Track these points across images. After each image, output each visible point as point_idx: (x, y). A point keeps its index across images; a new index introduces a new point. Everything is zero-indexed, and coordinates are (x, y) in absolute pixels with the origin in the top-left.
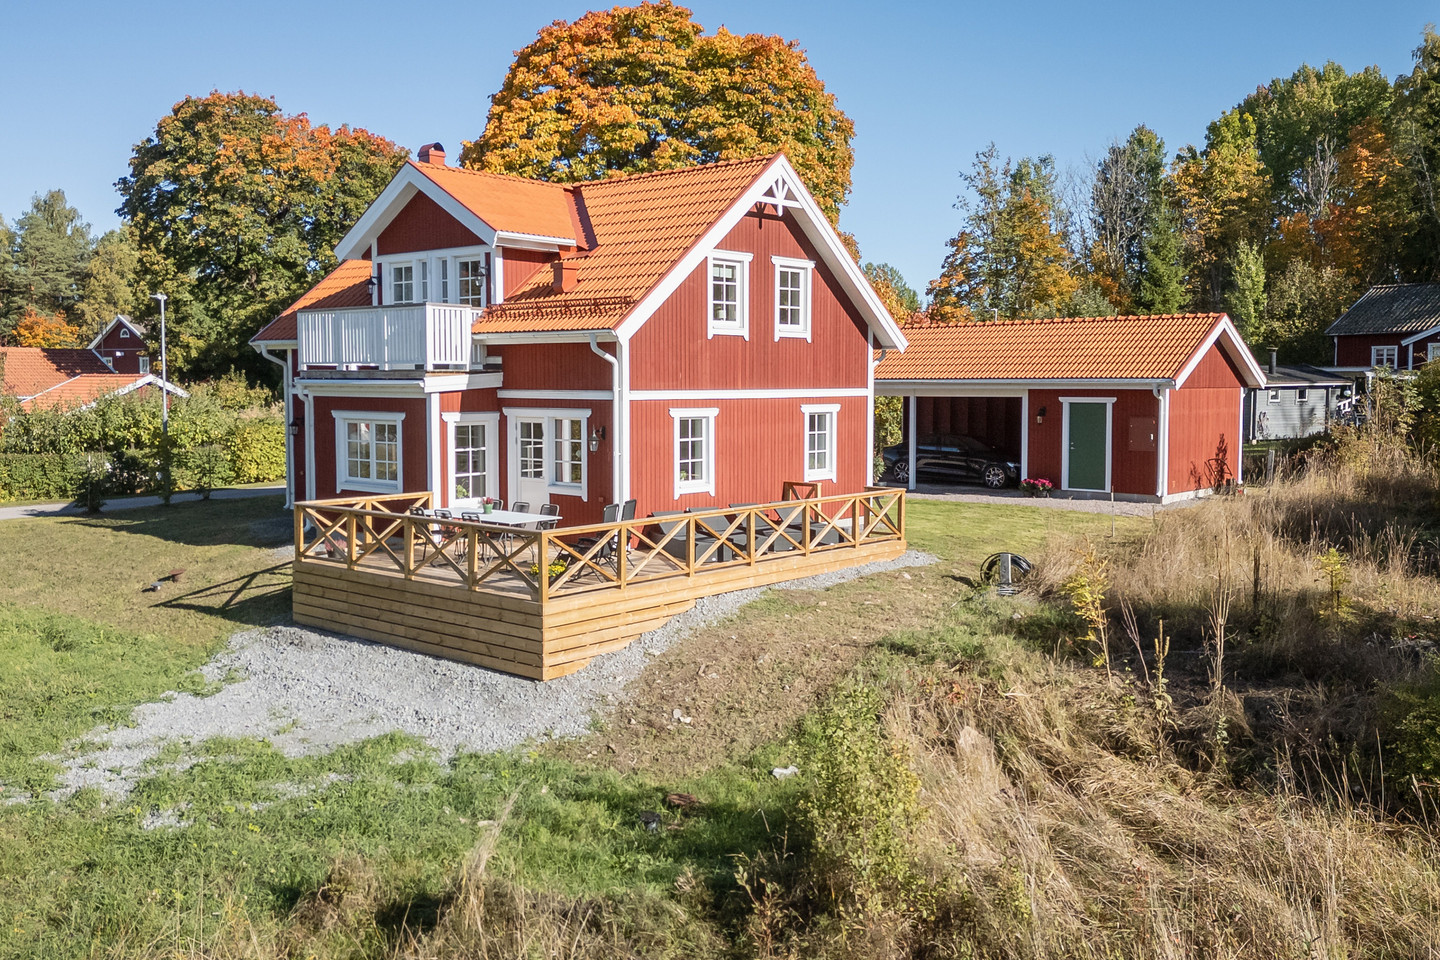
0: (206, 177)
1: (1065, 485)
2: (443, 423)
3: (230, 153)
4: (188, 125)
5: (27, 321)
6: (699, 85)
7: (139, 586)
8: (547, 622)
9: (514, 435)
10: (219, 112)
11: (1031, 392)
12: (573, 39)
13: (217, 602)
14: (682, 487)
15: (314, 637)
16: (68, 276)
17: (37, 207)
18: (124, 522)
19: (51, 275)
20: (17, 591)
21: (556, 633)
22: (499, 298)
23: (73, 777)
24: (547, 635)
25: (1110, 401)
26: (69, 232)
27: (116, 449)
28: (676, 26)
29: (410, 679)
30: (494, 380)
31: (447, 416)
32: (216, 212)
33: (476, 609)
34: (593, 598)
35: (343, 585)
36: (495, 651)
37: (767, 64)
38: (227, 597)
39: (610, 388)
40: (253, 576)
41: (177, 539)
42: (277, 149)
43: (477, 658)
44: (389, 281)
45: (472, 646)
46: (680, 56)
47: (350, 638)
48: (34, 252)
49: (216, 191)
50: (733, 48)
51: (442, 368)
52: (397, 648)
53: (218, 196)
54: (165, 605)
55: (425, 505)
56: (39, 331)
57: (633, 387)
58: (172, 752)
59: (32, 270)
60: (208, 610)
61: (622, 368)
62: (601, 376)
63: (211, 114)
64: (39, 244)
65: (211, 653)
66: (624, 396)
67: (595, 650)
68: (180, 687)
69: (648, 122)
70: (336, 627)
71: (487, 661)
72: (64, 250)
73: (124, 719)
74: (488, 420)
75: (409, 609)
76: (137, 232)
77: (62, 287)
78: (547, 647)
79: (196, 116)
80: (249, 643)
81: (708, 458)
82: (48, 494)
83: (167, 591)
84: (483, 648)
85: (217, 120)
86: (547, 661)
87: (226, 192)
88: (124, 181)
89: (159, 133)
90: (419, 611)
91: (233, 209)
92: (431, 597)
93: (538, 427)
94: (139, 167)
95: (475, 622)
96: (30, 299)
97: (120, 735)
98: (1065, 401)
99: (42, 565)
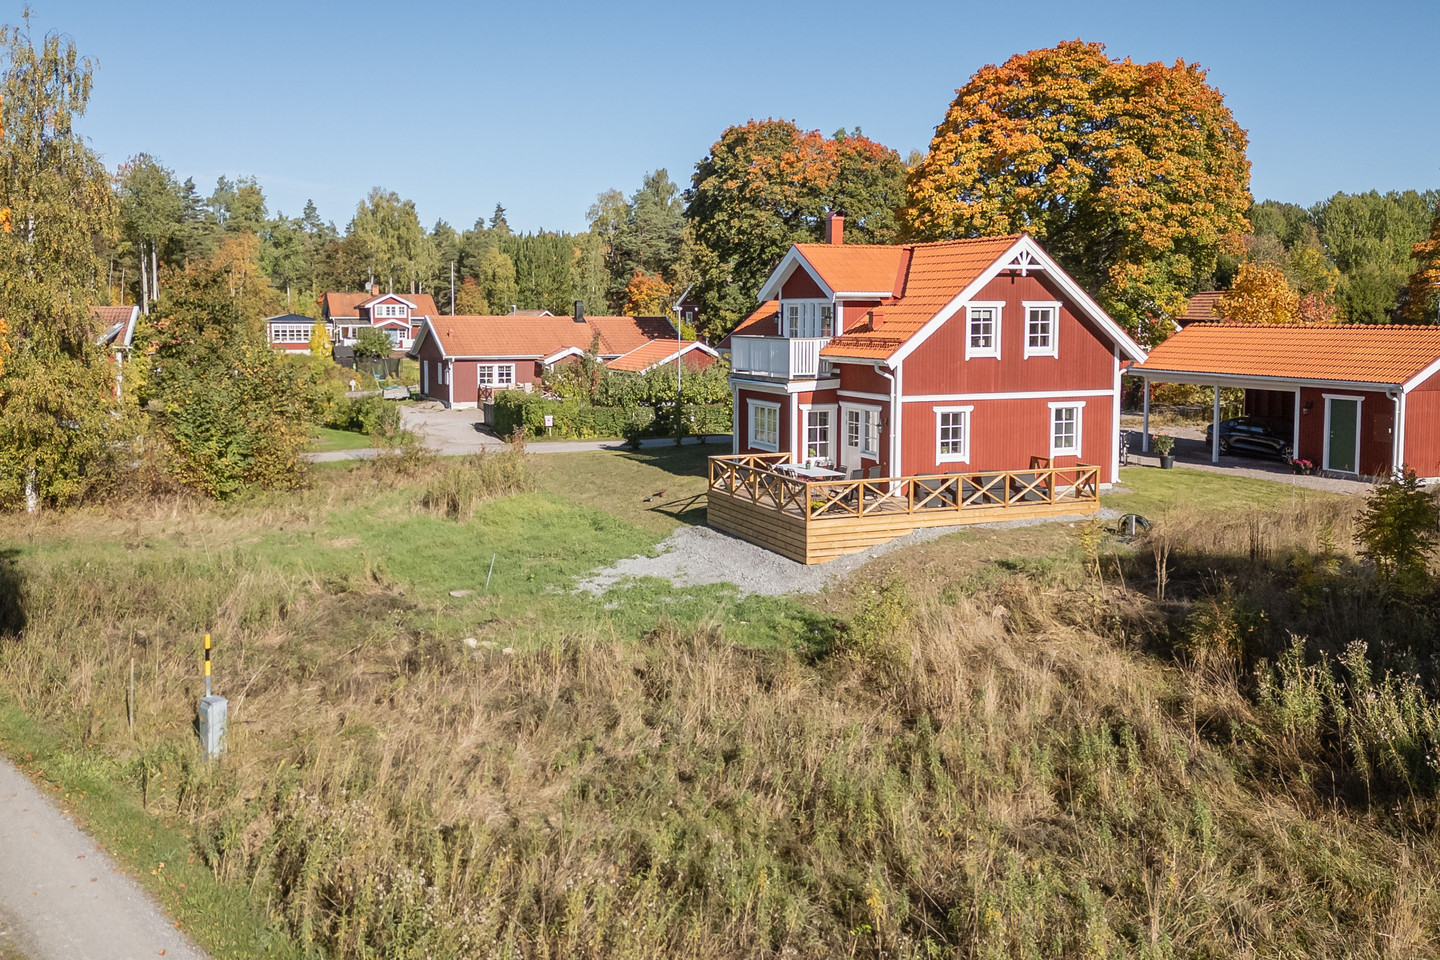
0: (741, 189)
1: (1325, 466)
2: (801, 413)
3: (757, 170)
4: (731, 148)
5: (636, 280)
6: (1097, 113)
7: (642, 498)
8: (809, 533)
9: (845, 418)
10: (752, 137)
11: (1302, 388)
12: (998, 80)
13: (676, 510)
14: (942, 457)
15: (712, 532)
16: (667, 242)
17: (647, 184)
18: (647, 457)
19: (654, 242)
20: (584, 496)
21: (814, 539)
22: (840, 332)
23: (583, 585)
24: (809, 540)
25: (1360, 399)
26: (669, 204)
27: (656, 405)
28: (1082, 64)
29: (746, 559)
30: (835, 384)
31: (801, 407)
32: (746, 216)
33: (780, 523)
34: (840, 522)
35: (727, 505)
36: (789, 547)
37: (1158, 92)
38: (682, 507)
39: (888, 393)
40: (699, 496)
41: (669, 471)
42: (791, 165)
43: (781, 551)
44: (787, 314)
45: (778, 543)
46: (1082, 89)
47: (729, 535)
48: (642, 224)
49: (748, 200)
50: (1128, 80)
51: (799, 378)
52: (748, 541)
53: (747, 204)
54: (652, 510)
55: (787, 461)
56: (644, 288)
57: (904, 393)
58: (626, 580)
59: (641, 238)
60: (670, 514)
61: (897, 383)
62: (884, 387)
63: (745, 140)
64: (646, 217)
65: (663, 537)
66: (898, 399)
67: (839, 552)
68: (642, 553)
69: (1054, 146)
70: (724, 528)
71: (785, 552)
72: (665, 220)
73: (612, 565)
74: (830, 409)
75: (754, 521)
76: (694, 232)
77: (662, 251)
78: (809, 547)
79: (736, 141)
80: (684, 533)
81: (965, 438)
82: (616, 434)
83: (656, 502)
84: (783, 545)
85: (750, 145)
86: (809, 554)
87: (755, 202)
88: (688, 191)
89: (713, 153)
90: (758, 522)
91: (758, 214)
92: (762, 514)
93: (857, 414)
94: (698, 180)
95: (781, 530)
96: (638, 262)
97: (609, 571)
98: (1327, 397)
99: (598, 482)
